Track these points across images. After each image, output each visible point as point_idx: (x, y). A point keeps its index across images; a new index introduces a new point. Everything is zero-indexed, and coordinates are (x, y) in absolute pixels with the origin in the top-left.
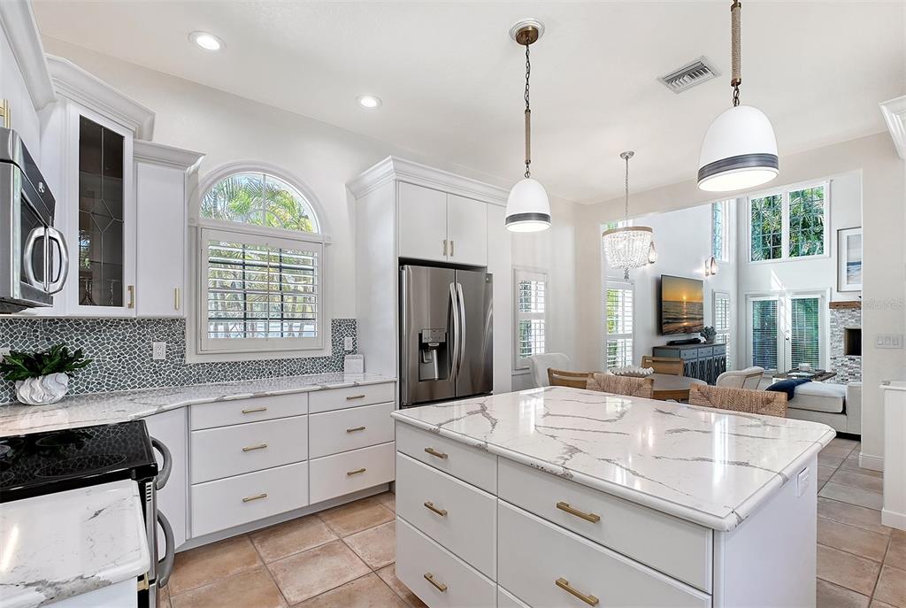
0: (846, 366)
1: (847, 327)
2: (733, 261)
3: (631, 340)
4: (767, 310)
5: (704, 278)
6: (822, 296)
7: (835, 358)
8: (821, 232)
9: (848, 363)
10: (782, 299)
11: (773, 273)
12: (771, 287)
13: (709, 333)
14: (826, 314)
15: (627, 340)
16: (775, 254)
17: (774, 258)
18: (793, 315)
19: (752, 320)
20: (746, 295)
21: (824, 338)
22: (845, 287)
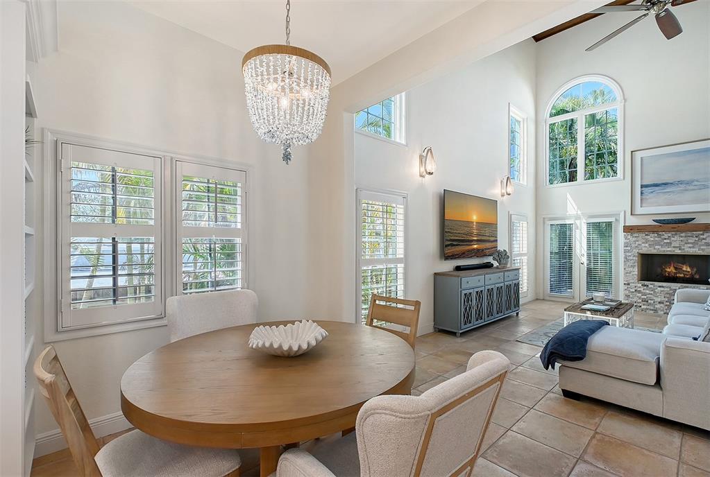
0: (639, 292)
1: (641, 252)
2: (531, 184)
3: (403, 265)
4: (564, 233)
5: (499, 199)
6: (616, 220)
7: (629, 284)
8: (615, 161)
9: (642, 289)
10: (578, 222)
11: (569, 196)
12: (567, 212)
13: (502, 257)
14: (620, 238)
15: (399, 265)
16: (573, 177)
17: (570, 181)
18: (588, 239)
19: (550, 244)
20: (544, 218)
21: (617, 263)
22: (639, 210)
